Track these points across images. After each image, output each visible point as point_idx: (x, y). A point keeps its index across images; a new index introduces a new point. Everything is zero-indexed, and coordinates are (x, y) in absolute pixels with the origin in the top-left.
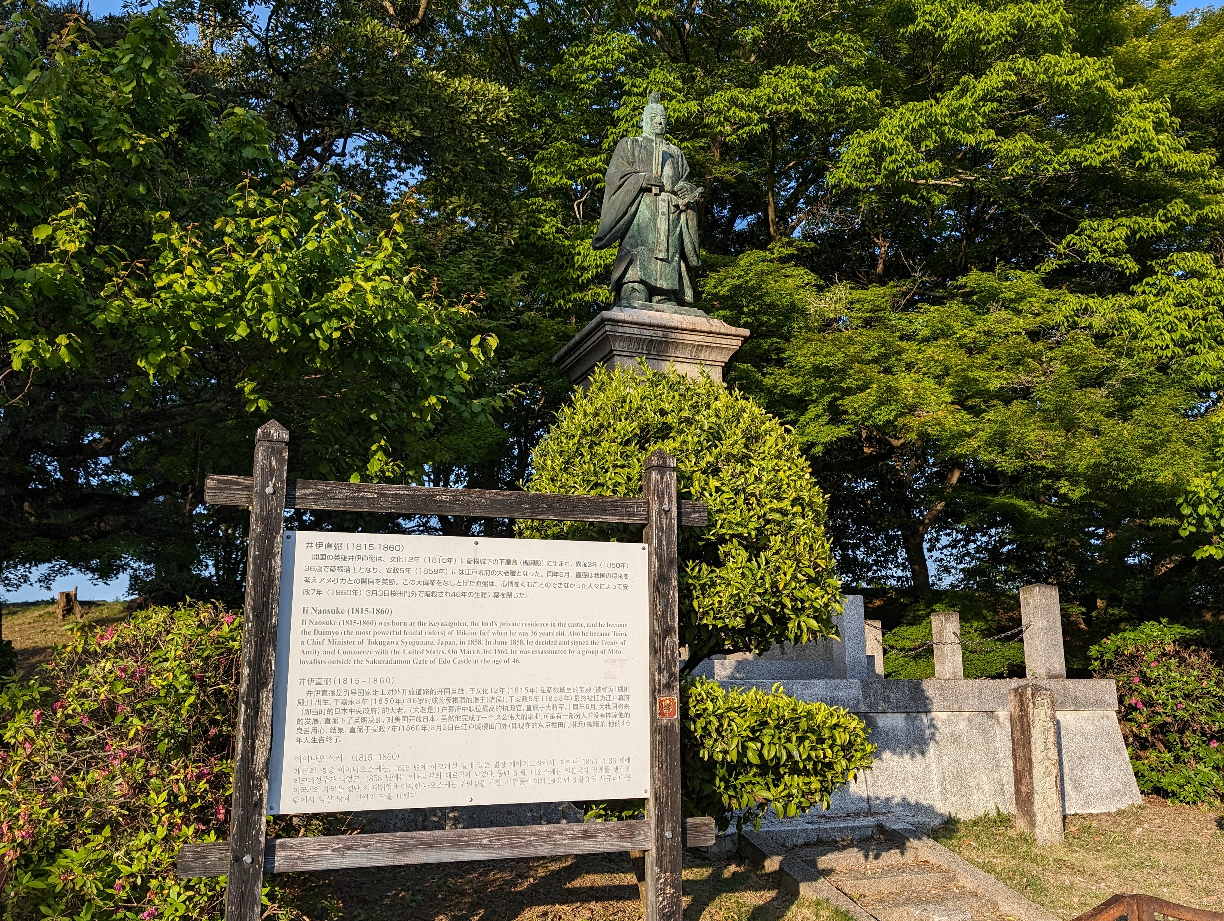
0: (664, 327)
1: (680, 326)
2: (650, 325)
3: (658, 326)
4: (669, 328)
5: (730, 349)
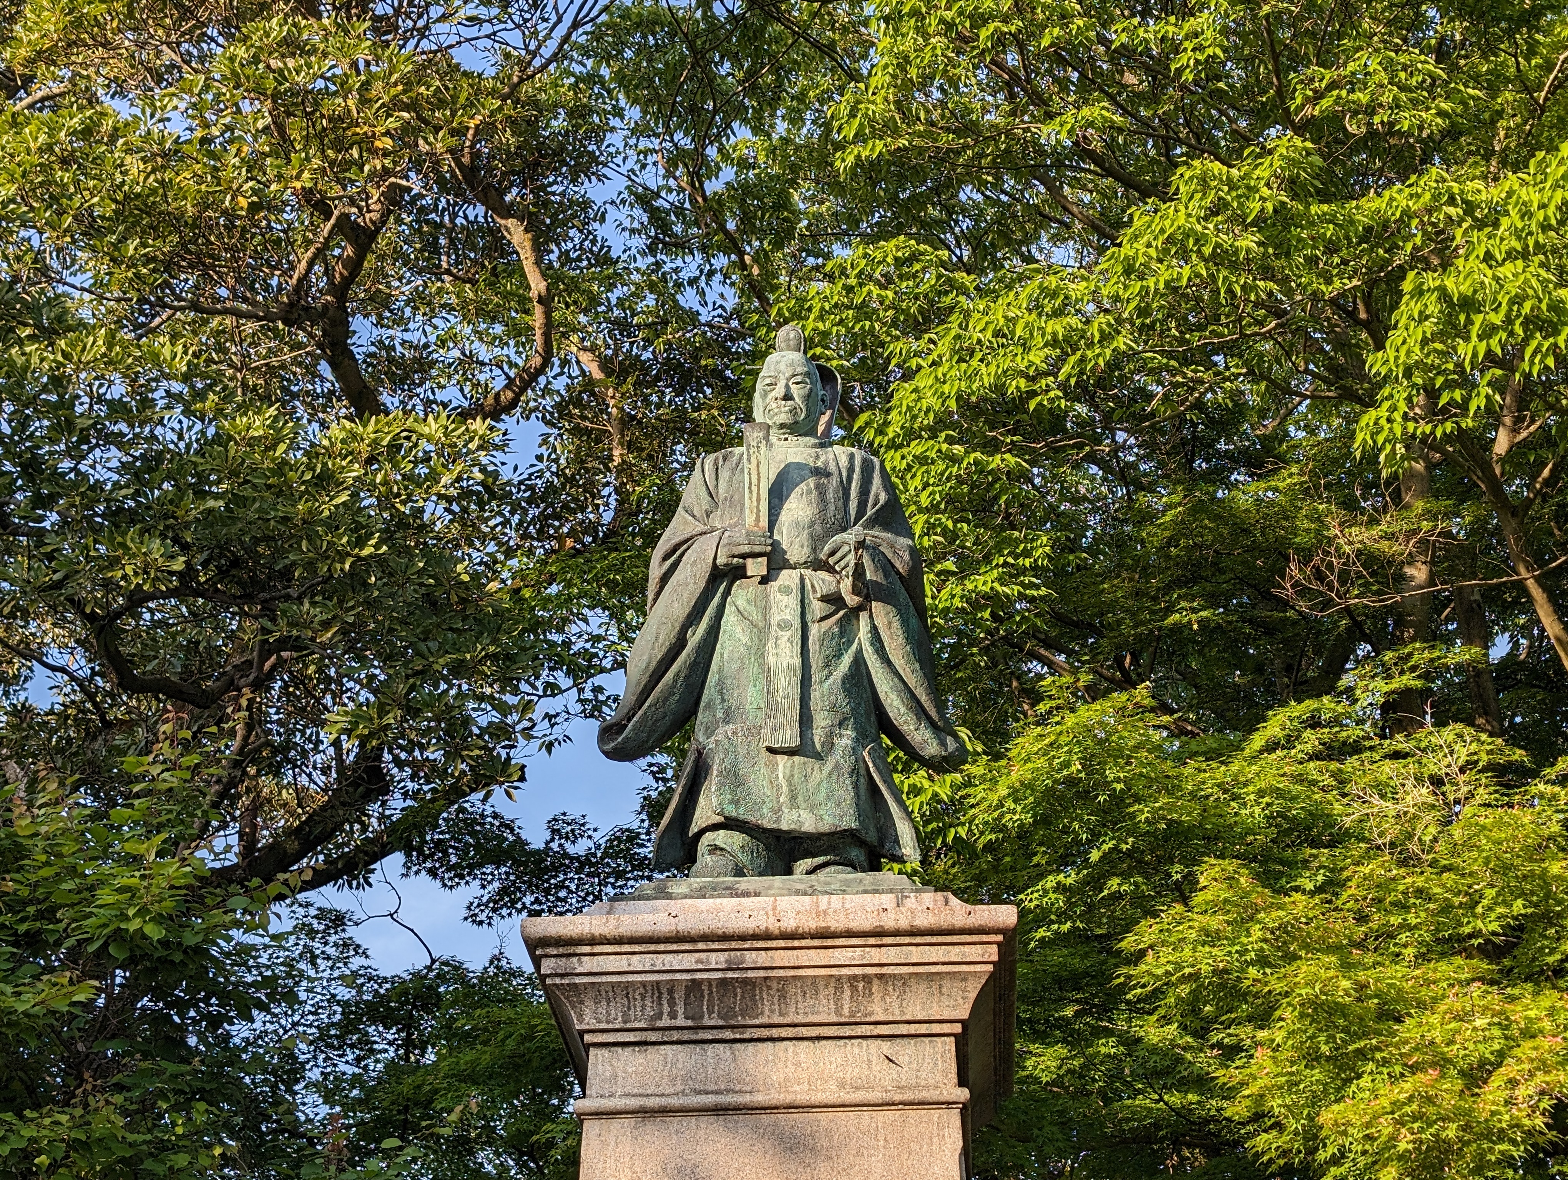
0: (725, 937)
1: (774, 927)
2: (678, 938)
3: (705, 938)
4: (743, 937)
5: (964, 977)
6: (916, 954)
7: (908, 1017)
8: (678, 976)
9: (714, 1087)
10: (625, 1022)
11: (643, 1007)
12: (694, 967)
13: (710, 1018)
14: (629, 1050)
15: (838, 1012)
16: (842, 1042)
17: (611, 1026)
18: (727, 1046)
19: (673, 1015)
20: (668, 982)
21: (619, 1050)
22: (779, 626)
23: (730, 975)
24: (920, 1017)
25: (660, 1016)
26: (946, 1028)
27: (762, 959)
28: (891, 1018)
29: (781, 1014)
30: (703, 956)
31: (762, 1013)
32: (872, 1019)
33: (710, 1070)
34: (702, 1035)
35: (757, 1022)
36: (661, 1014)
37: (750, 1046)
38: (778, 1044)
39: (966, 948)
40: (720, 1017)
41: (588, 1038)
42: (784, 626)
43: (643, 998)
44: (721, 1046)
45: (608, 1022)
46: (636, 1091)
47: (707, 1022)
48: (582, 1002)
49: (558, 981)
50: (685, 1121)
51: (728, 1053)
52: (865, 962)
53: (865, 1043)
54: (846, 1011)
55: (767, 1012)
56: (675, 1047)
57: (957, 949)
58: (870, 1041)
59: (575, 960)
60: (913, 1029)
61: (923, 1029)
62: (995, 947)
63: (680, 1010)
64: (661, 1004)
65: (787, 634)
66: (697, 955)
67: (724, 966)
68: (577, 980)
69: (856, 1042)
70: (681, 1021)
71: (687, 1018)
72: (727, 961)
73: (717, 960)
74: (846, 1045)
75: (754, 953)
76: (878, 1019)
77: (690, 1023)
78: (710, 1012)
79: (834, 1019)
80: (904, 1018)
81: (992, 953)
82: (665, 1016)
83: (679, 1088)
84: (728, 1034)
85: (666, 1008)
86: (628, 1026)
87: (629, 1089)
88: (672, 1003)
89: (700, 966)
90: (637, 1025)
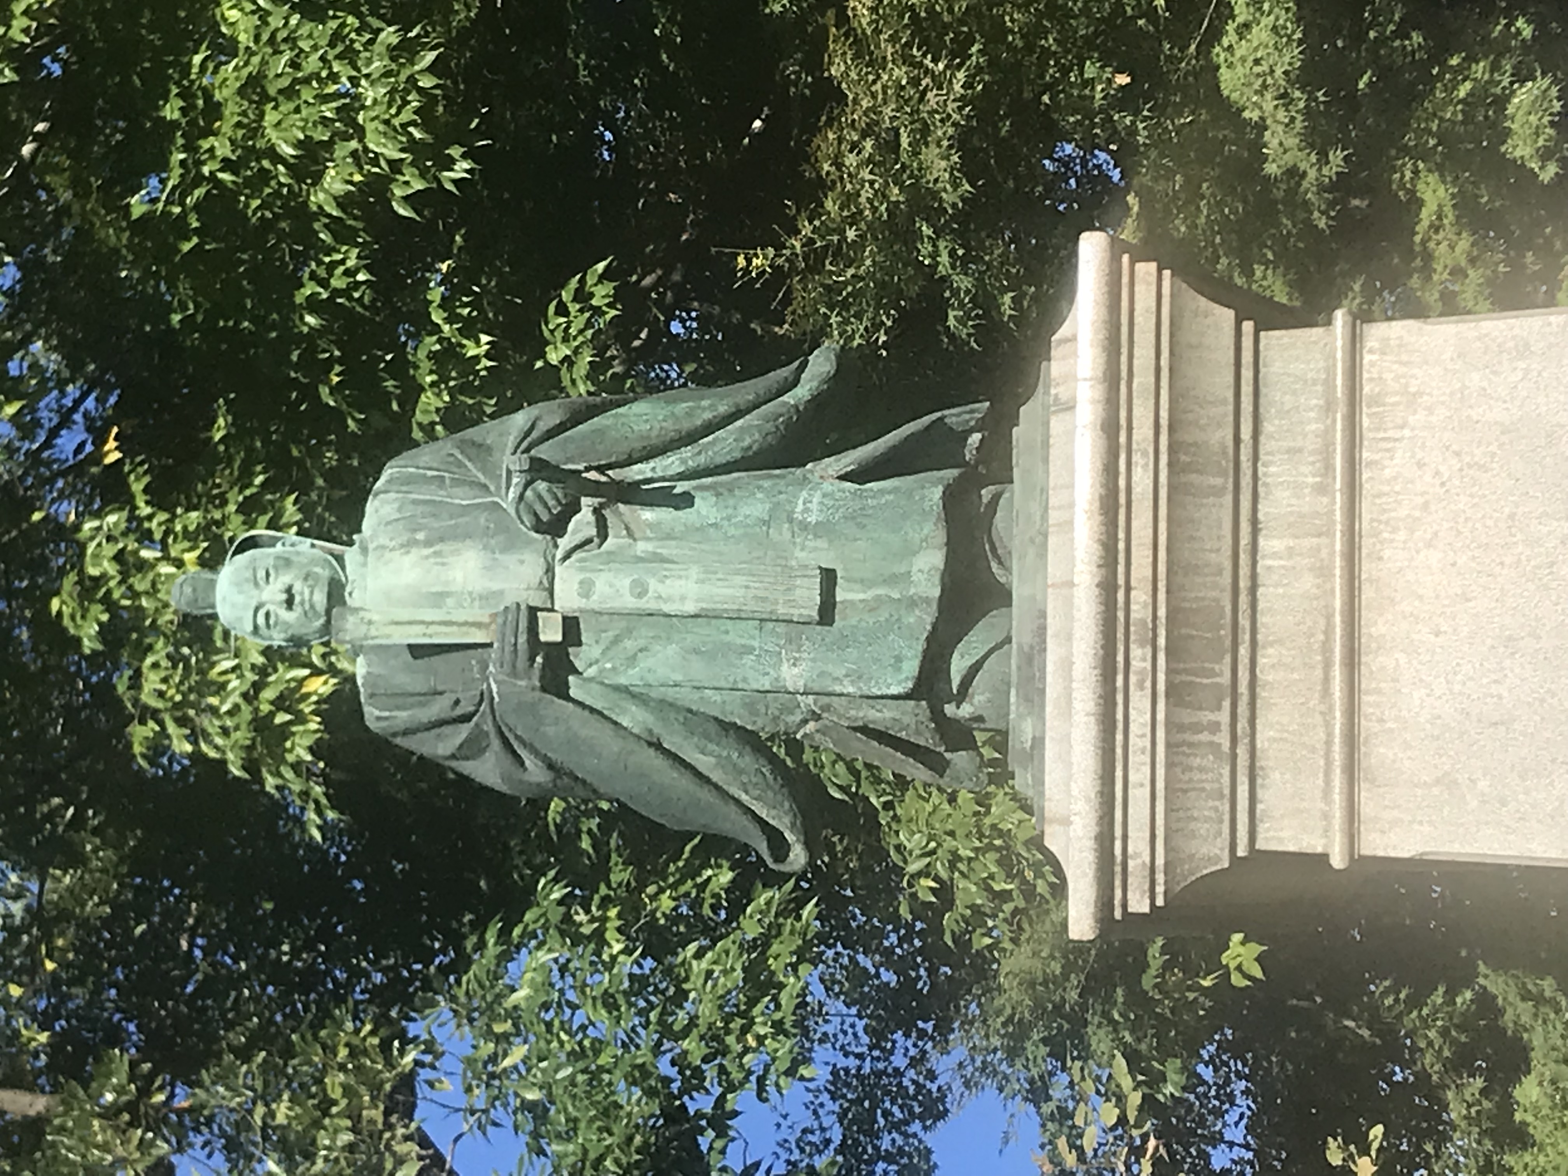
5: (1178, 314)
6: (1143, 378)
7: (1230, 395)
8: (1161, 716)
9: (1319, 673)
10: (1221, 796)
11: (1201, 769)
12: (1149, 691)
13: (1220, 675)
14: (1260, 793)
15: (1218, 492)
16: (1261, 490)
17: (1227, 817)
18: (1260, 653)
19: (1215, 727)
20: (1168, 732)
21: (1260, 807)
22: (640, 596)
23: (1162, 641)
24: (1230, 379)
25: (1215, 747)
26: (1247, 342)
27: (1140, 597)
28: (1231, 418)
29: (1220, 572)
30: (1133, 679)
31: (1217, 600)
32: (1230, 443)
33: (1296, 676)
34: (1243, 688)
35: (1228, 609)
36: (1211, 743)
37: (1261, 619)
38: (1261, 580)
39: (1138, 307)
40: (1220, 660)
41: (1241, 852)
42: (639, 589)
43: (1191, 769)
44: (1261, 661)
45: (1221, 821)
46: (1320, 782)
47: (1225, 679)
48: (1192, 857)
49: (1160, 889)
50: (1366, 709)
51: (1270, 651)
52: (1151, 450)
53: (1263, 457)
54: (1218, 481)
55: (1214, 594)
56: (1259, 727)
57: (1138, 319)
58: (1262, 452)
59: (1131, 863)
60: (1247, 389)
61: (1247, 374)
62: (1139, 266)
63: (1208, 716)
64: (1200, 744)
65: (653, 585)
66: (1132, 688)
67: (1149, 650)
68: (1160, 861)
69: (1261, 470)
70: (1224, 717)
71: (1219, 708)
72: (1142, 645)
73: (1140, 658)
74: (1266, 485)
75: (1133, 607)
76: (1230, 437)
77: (1227, 704)
78: (1213, 674)
79: (1229, 498)
80: (1231, 399)
81: (1147, 269)
82: (1216, 739)
83: (1319, 719)
84: (1244, 651)
85: (1204, 737)
86: (1227, 791)
87: (1318, 794)
88: (1197, 728)
89: (1148, 684)
90: (1226, 780)
